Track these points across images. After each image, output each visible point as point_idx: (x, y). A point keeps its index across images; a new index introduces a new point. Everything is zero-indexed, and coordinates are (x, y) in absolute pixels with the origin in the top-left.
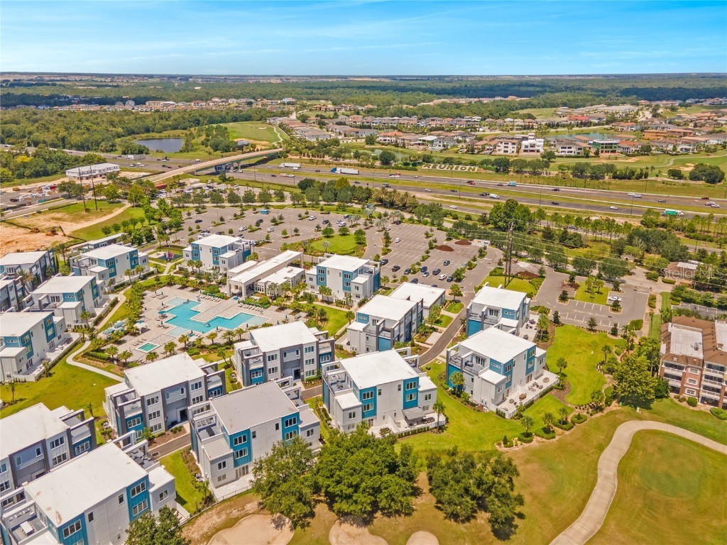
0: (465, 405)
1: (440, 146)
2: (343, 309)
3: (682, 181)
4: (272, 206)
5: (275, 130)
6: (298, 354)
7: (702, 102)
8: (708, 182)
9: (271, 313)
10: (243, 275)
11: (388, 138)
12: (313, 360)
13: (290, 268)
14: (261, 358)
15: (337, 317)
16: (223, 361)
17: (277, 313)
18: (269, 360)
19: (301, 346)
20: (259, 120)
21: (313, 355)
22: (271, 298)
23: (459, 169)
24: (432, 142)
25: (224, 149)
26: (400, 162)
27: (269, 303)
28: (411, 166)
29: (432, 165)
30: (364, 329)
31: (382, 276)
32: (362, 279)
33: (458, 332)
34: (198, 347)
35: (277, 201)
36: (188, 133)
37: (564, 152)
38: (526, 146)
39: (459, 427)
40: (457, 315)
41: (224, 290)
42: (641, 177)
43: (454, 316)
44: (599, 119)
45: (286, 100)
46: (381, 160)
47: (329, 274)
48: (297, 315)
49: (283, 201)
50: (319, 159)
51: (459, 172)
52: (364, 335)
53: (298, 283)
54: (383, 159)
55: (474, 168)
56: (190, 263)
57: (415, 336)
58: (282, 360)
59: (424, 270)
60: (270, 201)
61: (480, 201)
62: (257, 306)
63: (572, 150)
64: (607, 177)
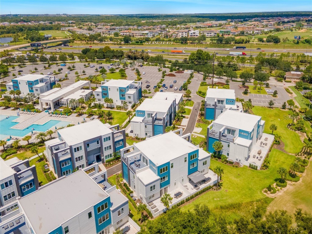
0: (226, 163)
1: (151, 35)
2: (121, 111)
3: (264, 43)
4: (68, 62)
5: (66, 33)
6: (98, 143)
7: (251, 19)
8: (274, 43)
9: (73, 118)
10: (50, 96)
11: (125, 33)
12: (110, 146)
13: (83, 90)
14: (69, 151)
15: (119, 116)
16: (37, 156)
17: (77, 118)
18: (75, 151)
19: (100, 138)
20: (57, 29)
21: (110, 143)
22: (72, 109)
23: (164, 43)
24: (147, 34)
25: (37, 40)
26: (134, 41)
27: (70, 112)
28: (140, 43)
29: (150, 42)
30: (143, 121)
31: (143, 90)
32: (132, 92)
33: (198, 117)
34: (15, 148)
35: (70, 60)
36: (16, 35)
37: (208, 35)
38: (191, 34)
39: (230, 182)
40: (193, 107)
41: (37, 107)
42: (247, 42)
43: (191, 108)
44: (216, 25)
45: (70, 22)
46: (124, 41)
47: (110, 90)
48: (92, 117)
49: (74, 60)
50: (91, 42)
51: (164, 44)
52: (143, 124)
53: (89, 98)
54: (125, 40)
55: (171, 43)
56: (12, 93)
57: (174, 122)
58: (86, 150)
59: (164, 86)
60: (66, 60)
61: (178, 55)
62: (62, 115)
63: (212, 34)
64: (232, 43)
